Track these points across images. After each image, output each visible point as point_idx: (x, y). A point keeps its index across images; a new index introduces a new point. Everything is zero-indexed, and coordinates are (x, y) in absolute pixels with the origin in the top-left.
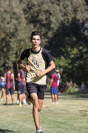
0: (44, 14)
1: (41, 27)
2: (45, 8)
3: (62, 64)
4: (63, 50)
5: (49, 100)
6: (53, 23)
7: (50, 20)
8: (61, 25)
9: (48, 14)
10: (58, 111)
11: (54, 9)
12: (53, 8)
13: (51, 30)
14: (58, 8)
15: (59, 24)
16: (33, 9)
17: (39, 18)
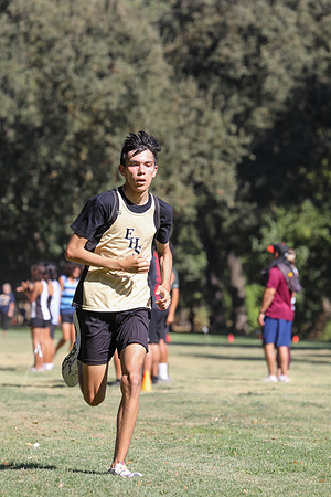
0: (237, 42)
1: (227, 92)
2: (243, 19)
3: (307, 232)
4: (311, 176)
5: (254, 368)
6: (273, 74)
7: (262, 64)
8: (302, 85)
9: (253, 40)
10: (289, 407)
11: (275, 22)
12: (274, 18)
13: (264, 102)
14: (291, 17)
15: (296, 79)
16: (198, 23)
17: (220, 55)
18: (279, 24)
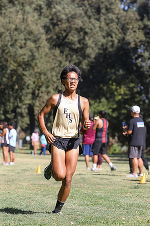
0: (75, 34)
1: (72, 54)
2: (78, 25)
6: (90, 47)
7: (86, 43)
8: (101, 51)
9: (82, 33)
12: (90, 25)
13: (86, 58)
14: (97, 24)
15: (99, 49)
18: (92, 27)
